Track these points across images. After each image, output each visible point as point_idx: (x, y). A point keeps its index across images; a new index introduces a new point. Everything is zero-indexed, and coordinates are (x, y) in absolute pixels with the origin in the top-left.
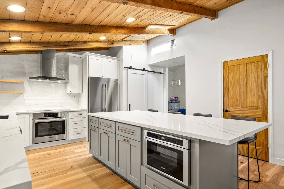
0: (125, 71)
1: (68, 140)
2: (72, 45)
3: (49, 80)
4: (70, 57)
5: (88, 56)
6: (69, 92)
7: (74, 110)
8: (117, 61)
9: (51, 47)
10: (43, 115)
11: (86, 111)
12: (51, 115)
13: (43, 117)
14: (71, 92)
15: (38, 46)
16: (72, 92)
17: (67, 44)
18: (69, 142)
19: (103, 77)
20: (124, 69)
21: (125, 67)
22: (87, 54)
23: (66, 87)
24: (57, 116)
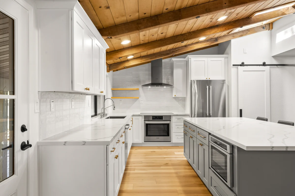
0: (234, 69)
1: (173, 143)
2: (173, 52)
3: (157, 86)
4: (174, 62)
5: (190, 59)
6: (174, 96)
7: (177, 114)
8: (225, 58)
9: (156, 57)
10: (152, 118)
11: (189, 115)
12: (157, 118)
13: (151, 119)
14: (175, 96)
15: (146, 59)
16: (177, 96)
17: (169, 52)
18: (173, 145)
19: (207, 79)
20: (232, 67)
21: (233, 65)
22: (189, 57)
23: (172, 91)
24: (163, 119)
